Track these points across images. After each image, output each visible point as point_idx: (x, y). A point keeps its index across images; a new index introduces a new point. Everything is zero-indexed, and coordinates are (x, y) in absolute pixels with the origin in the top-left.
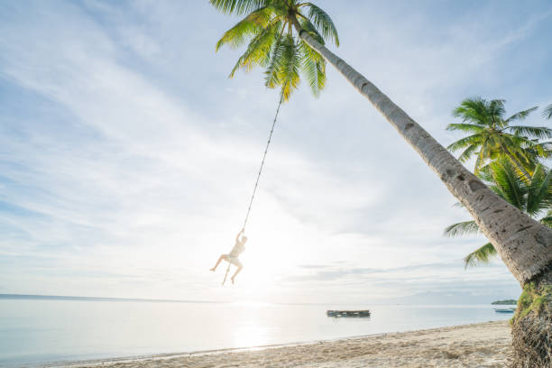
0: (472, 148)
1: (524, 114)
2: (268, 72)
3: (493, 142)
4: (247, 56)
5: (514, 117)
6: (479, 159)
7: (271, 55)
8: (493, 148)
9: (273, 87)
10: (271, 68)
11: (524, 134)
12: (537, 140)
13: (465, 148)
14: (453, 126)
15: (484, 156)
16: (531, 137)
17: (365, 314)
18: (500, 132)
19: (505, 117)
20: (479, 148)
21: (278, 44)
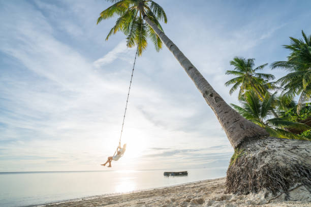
0: (237, 84)
1: (262, 67)
2: (128, 38)
3: (247, 80)
4: (115, 28)
5: (257, 68)
6: (241, 89)
7: (130, 29)
8: (248, 84)
9: (131, 47)
10: (130, 36)
11: (262, 77)
12: (267, 81)
13: (235, 84)
14: (229, 72)
15: (243, 89)
16: (265, 79)
17: (185, 174)
18: (251, 76)
19: (254, 68)
20: (241, 84)
21: (134, 22)
